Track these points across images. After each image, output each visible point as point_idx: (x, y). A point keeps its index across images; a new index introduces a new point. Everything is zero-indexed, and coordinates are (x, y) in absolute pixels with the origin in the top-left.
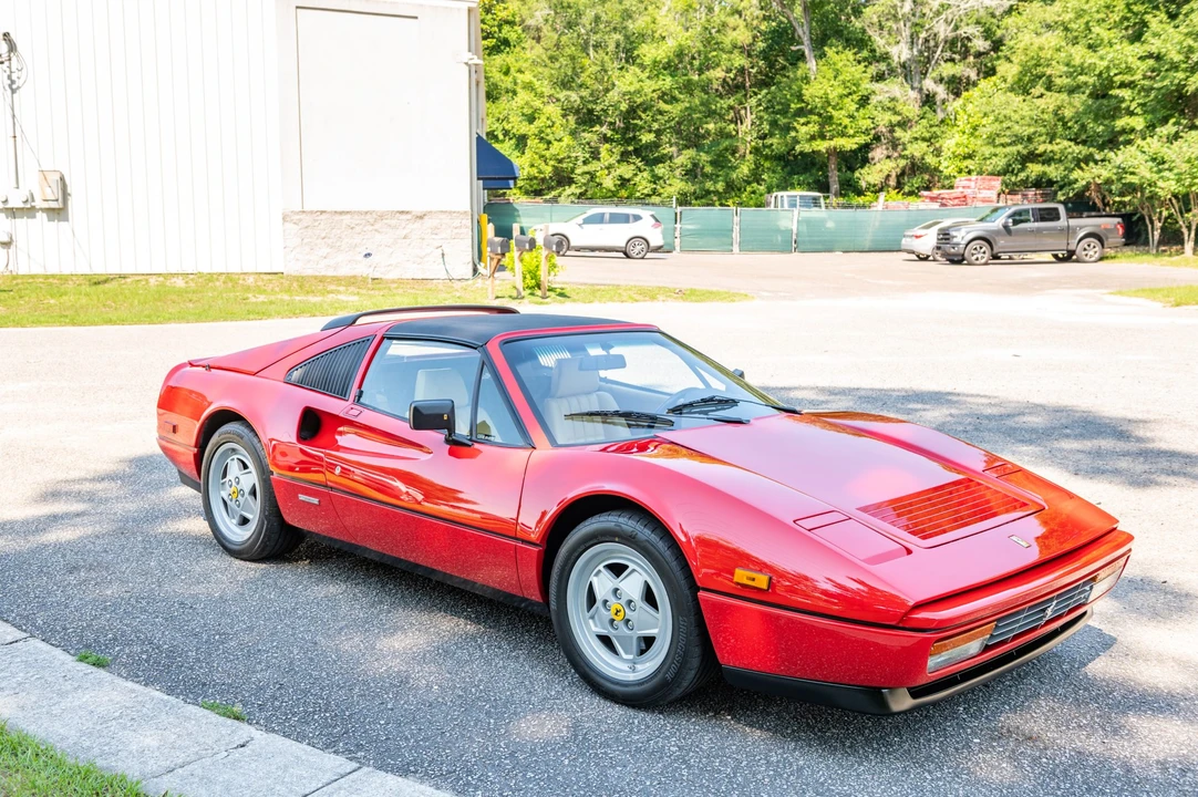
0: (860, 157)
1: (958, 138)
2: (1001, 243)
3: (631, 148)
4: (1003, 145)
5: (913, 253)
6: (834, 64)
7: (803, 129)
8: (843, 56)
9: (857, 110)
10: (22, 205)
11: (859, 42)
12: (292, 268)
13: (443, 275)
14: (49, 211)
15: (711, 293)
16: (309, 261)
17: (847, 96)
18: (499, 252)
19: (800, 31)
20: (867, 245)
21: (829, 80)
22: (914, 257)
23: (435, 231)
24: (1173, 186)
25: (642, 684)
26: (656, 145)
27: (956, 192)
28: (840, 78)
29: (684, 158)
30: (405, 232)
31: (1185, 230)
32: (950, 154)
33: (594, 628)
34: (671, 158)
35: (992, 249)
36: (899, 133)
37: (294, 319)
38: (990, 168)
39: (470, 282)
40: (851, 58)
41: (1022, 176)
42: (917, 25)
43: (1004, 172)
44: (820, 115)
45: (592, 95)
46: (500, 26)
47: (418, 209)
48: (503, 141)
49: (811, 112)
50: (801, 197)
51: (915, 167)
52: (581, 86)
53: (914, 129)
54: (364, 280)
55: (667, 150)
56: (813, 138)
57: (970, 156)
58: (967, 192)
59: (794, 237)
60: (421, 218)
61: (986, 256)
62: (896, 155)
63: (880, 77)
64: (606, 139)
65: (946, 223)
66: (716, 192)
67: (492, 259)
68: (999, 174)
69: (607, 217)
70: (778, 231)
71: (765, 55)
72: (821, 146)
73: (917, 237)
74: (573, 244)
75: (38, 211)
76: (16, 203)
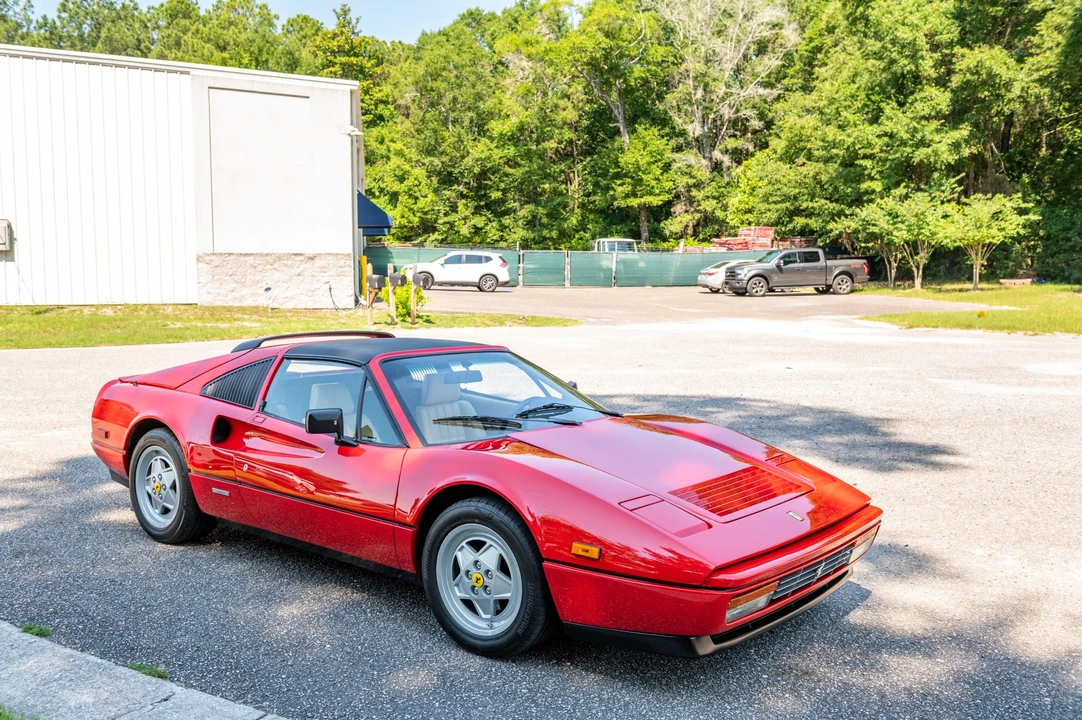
0: (664, 211)
1: (740, 197)
2: (775, 279)
3: (482, 203)
4: (775, 203)
5: (707, 287)
6: (643, 138)
7: (620, 189)
8: (650, 132)
9: (662, 174)
11: (662, 121)
12: (204, 299)
13: (330, 305)
15: (549, 319)
16: (219, 294)
17: (653, 163)
18: (377, 286)
19: (616, 112)
20: (671, 281)
21: (639, 150)
22: (708, 290)
23: (324, 269)
24: (905, 235)
25: (498, 638)
26: (502, 201)
27: (739, 239)
28: (648, 149)
29: (526, 211)
30: (299, 270)
31: (914, 269)
32: (734, 209)
33: (458, 594)
34: (515, 211)
35: (768, 284)
36: (694, 193)
37: (206, 343)
38: (765, 220)
39: (353, 311)
40: (657, 133)
41: (790, 226)
42: (707, 108)
43: (777, 223)
44: (632, 178)
45: (451, 160)
46: (376, 105)
47: (310, 252)
48: (379, 197)
49: (626, 175)
50: (619, 243)
51: (707, 220)
52: (442, 153)
53: (706, 190)
54: (265, 309)
55: (512, 205)
56: (627, 196)
57: (749, 211)
58: (748, 239)
59: (614, 274)
60: (312, 259)
61: (764, 289)
62: (692, 209)
63: (678, 149)
64: (462, 196)
65: (733, 263)
66: (551, 239)
67: (370, 292)
68: (772, 225)
69: (464, 258)
70: (601, 269)
71: (588, 130)
72: (634, 202)
73: (710, 274)
74: (436, 280)
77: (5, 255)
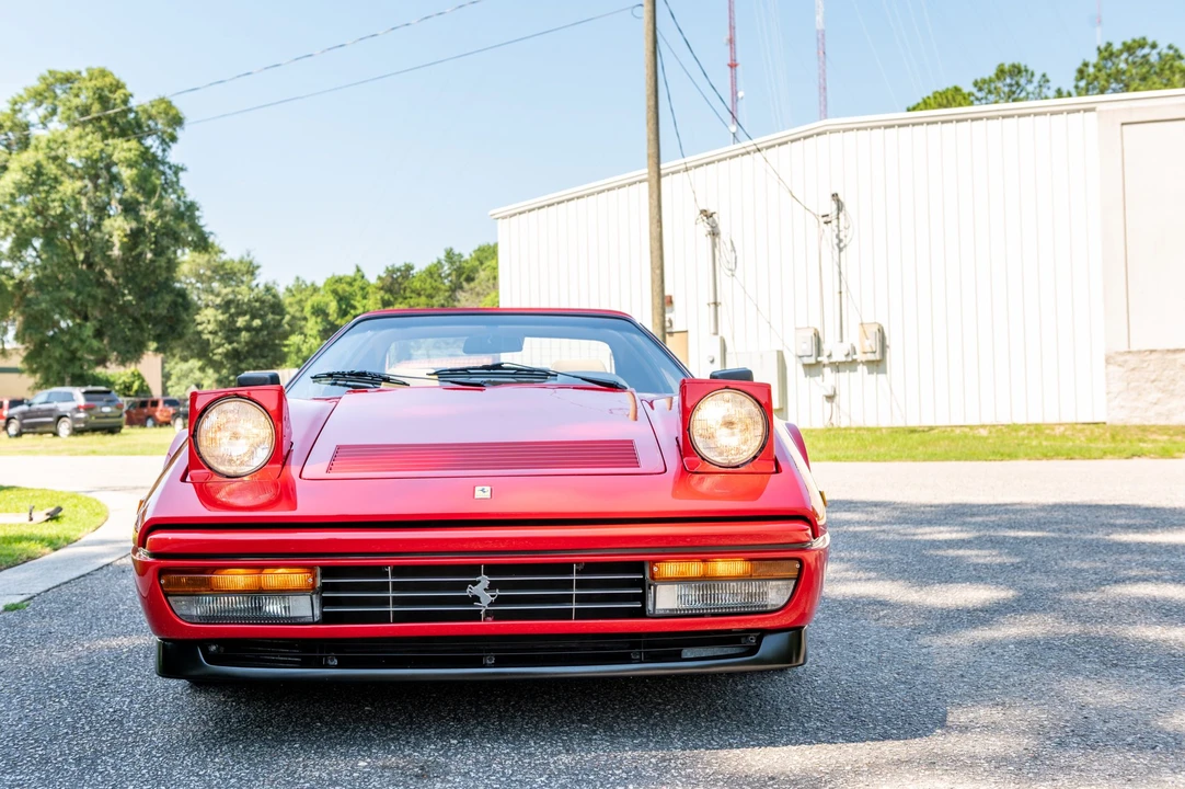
10: (844, 359)
12: (1115, 417)
14: (869, 363)
16: (1136, 408)
75: (859, 363)
76: (839, 357)
77: (877, 365)
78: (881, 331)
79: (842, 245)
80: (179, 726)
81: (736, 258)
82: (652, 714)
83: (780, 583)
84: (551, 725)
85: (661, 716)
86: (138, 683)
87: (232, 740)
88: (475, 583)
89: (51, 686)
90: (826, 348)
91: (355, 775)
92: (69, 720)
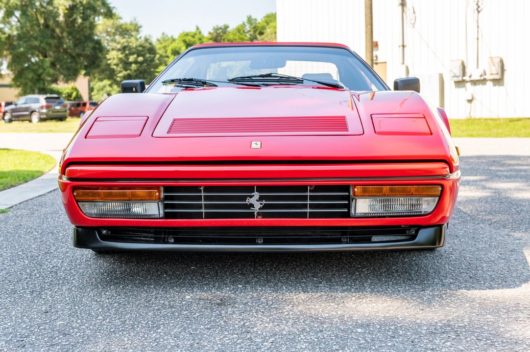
10: (479, 78)
14: (494, 80)
75: (488, 81)
76: (476, 77)
77: (499, 81)
78: (502, 62)
79: (479, 9)
80: (88, 275)
81: (415, 17)
82: (354, 273)
83: (430, 198)
84: (296, 278)
85: (360, 275)
86: (67, 252)
87: (116, 283)
88: (251, 197)
89: (20, 253)
90: (469, 71)
91: (183, 303)
92: (28, 271)
